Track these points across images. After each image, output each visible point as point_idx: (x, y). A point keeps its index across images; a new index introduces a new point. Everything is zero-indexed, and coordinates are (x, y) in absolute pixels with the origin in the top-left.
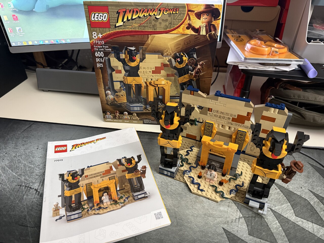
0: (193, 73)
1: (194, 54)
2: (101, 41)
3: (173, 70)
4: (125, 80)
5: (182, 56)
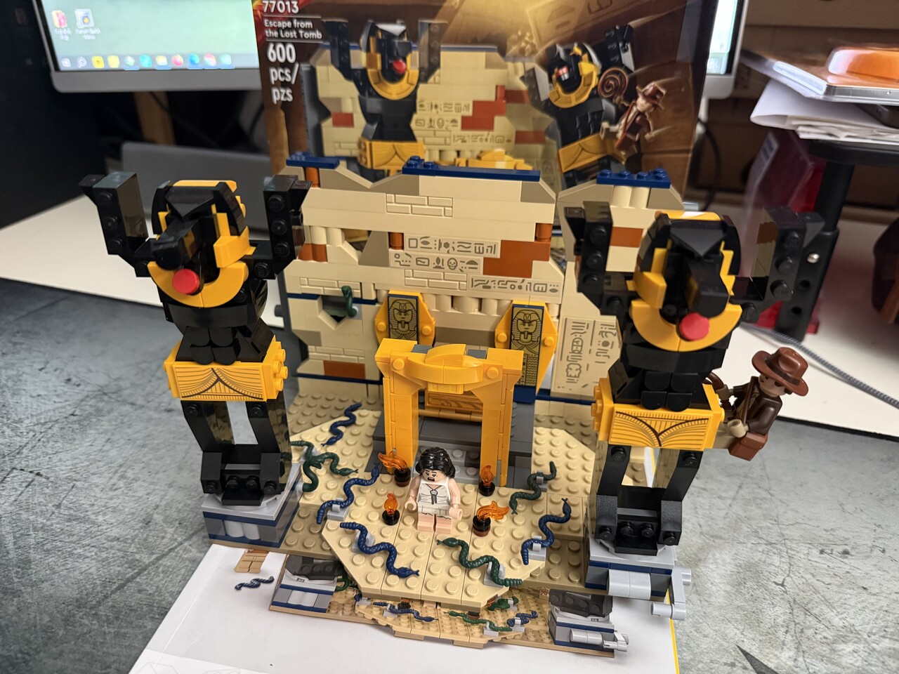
4: (363, 153)
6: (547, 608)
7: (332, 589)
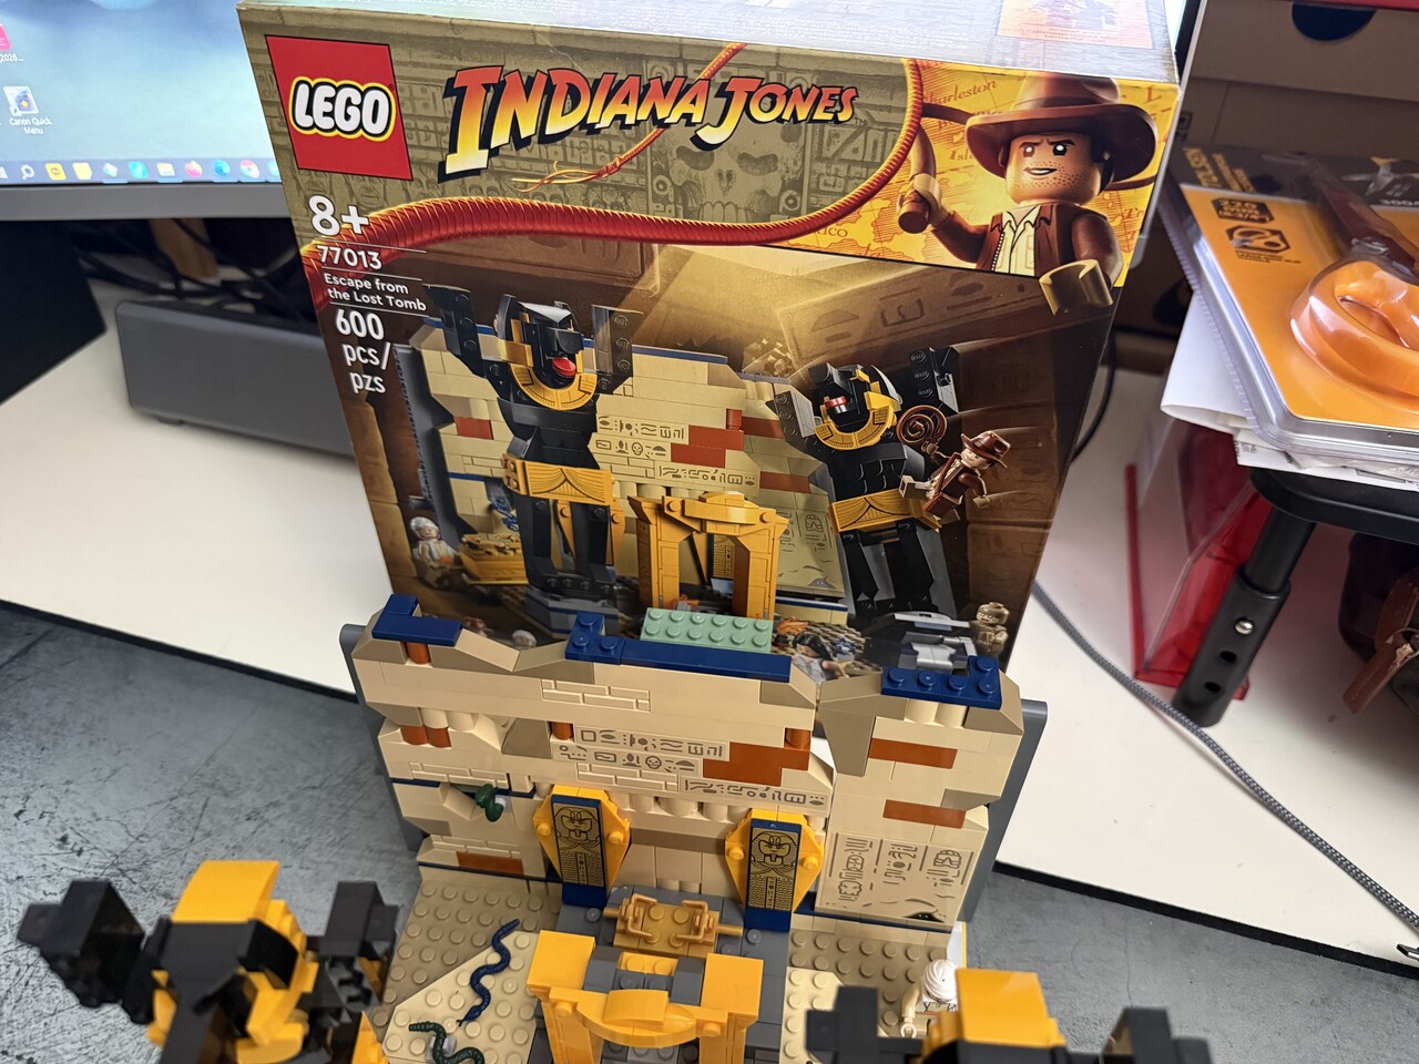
0: (931, 488)
1: (945, 383)
2: (362, 253)
3: (797, 454)
5: (864, 387)
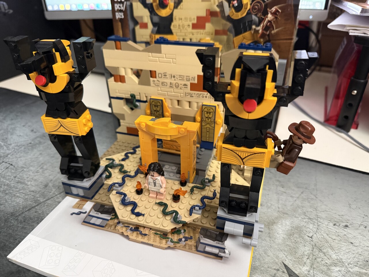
4: (152, 40)
6: (197, 236)
7: (109, 218)
